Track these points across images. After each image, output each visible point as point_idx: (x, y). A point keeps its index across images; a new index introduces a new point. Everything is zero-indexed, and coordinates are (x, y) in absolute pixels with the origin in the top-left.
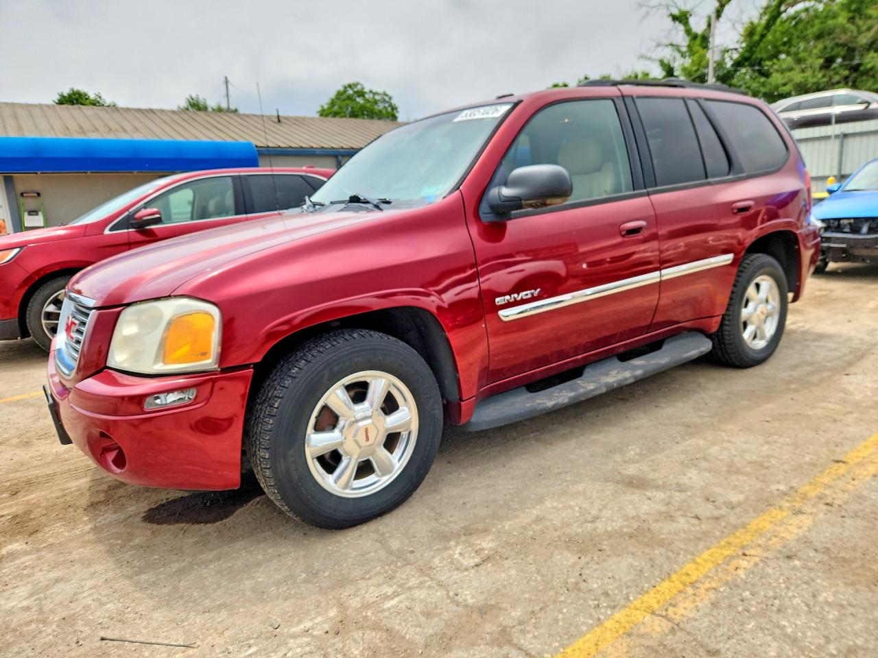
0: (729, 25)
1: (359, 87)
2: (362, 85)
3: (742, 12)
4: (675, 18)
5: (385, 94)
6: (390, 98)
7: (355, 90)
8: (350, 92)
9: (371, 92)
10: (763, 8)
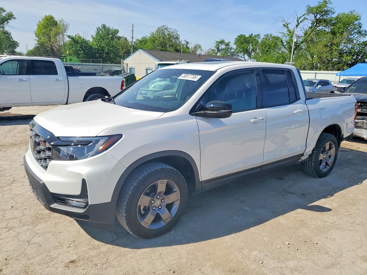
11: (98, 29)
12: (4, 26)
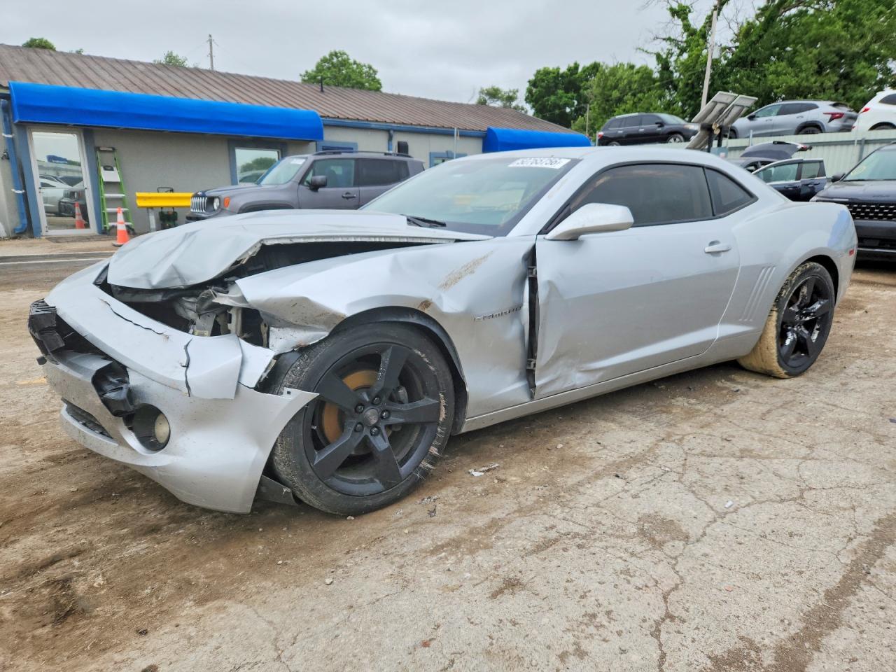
0: (725, 23)
1: (345, 57)
2: (348, 56)
3: (738, 11)
4: (674, 12)
5: (370, 68)
6: (375, 72)
7: (340, 59)
8: (335, 60)
9: (355, 63)
10: (759, 9)
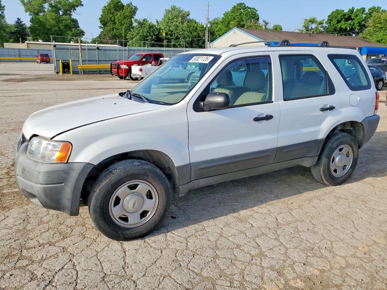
11: (168, 12)
12: (72, 13)
